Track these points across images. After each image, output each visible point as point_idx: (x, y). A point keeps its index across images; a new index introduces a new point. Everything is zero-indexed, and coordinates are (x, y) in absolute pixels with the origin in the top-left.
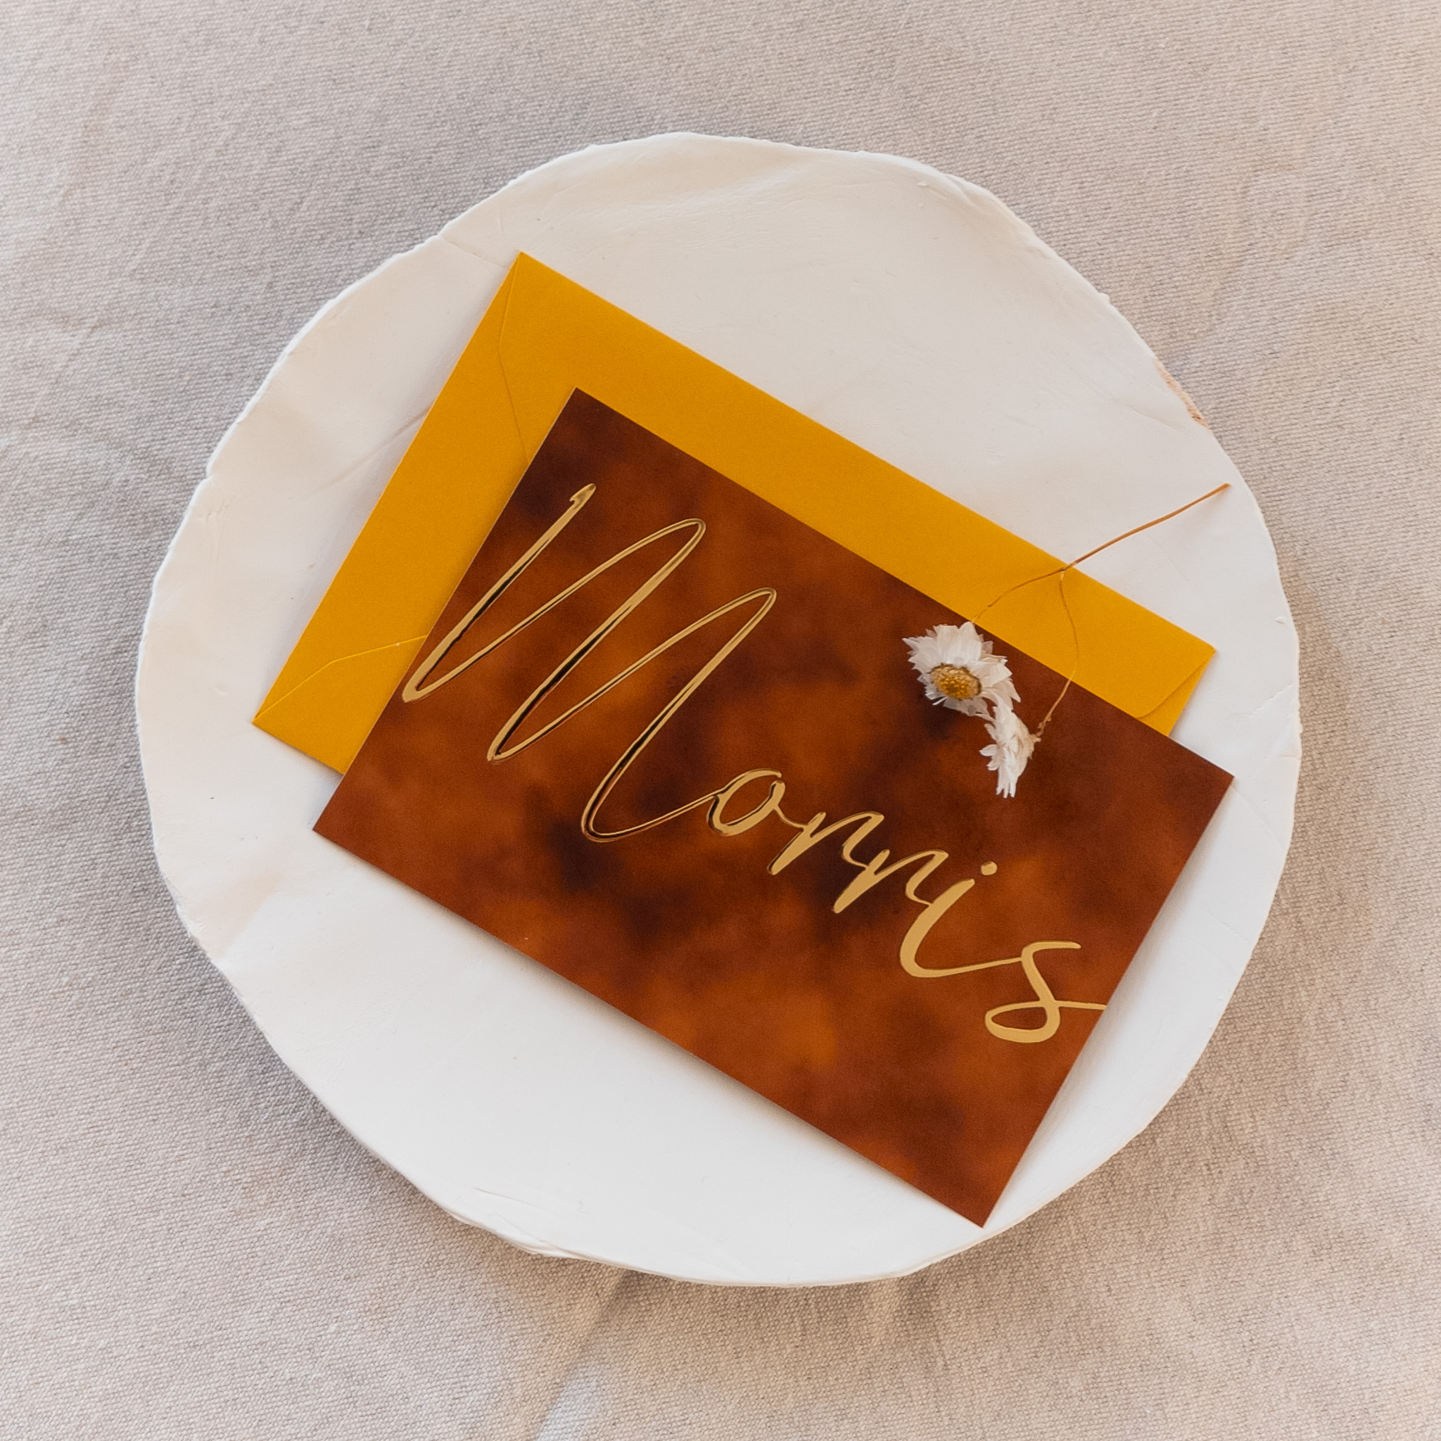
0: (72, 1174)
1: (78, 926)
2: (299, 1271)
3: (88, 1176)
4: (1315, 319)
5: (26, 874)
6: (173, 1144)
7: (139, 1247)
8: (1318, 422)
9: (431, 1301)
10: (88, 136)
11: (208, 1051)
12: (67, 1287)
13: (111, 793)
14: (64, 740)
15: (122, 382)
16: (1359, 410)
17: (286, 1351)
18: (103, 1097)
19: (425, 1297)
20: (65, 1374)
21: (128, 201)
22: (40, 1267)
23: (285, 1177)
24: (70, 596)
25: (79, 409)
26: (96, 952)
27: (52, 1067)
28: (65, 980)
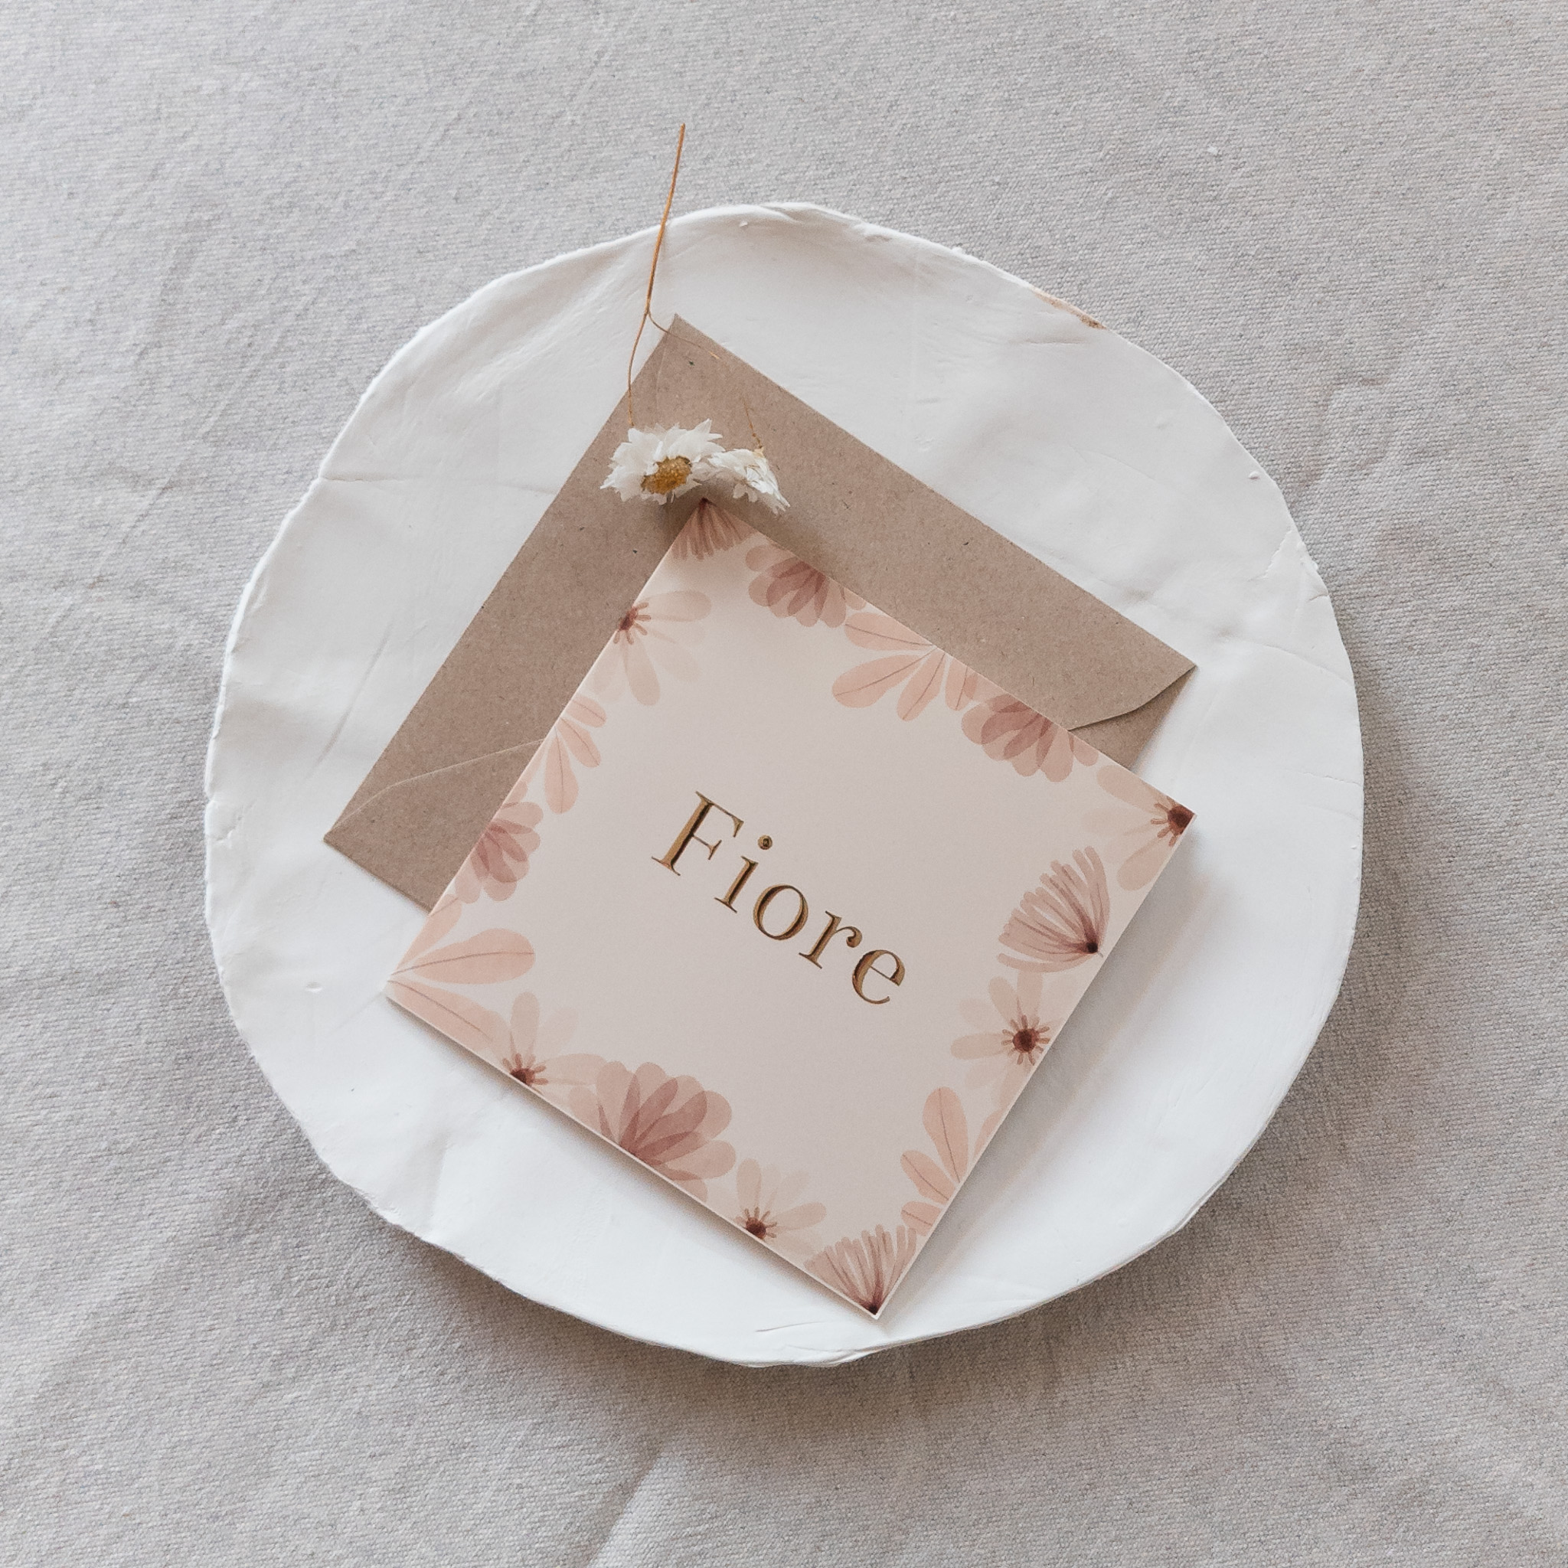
0: (102, 1340)
1: (120, 1090)
2: (325, 1446)
3: (118, 1342)
4: (1390, 537)
5: (70, 1037)
6: (204, 1314)
7: (166, 1414)
8: (1388, 641)
9: (455, 1482)
10: (168, 295)
11: (243, 1223)
12: (93, 1452)
13: (159, 959)
14: (116, 904)
15: (190, 545)
16: (1429, 631)
17: (309, 1525)
18: (135, 1264)
19: (449, 1478)
20: (87, 1540)
21: (203, 362)
22: (67, 1431)
23: (314, 1351)
24: (128, 759)
25: (145, 570)
26: (137, 1118)
27: (86, 1231)
28: (104, 1145)
